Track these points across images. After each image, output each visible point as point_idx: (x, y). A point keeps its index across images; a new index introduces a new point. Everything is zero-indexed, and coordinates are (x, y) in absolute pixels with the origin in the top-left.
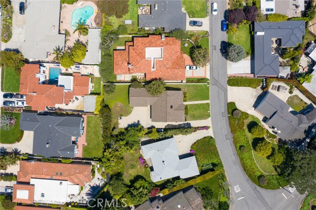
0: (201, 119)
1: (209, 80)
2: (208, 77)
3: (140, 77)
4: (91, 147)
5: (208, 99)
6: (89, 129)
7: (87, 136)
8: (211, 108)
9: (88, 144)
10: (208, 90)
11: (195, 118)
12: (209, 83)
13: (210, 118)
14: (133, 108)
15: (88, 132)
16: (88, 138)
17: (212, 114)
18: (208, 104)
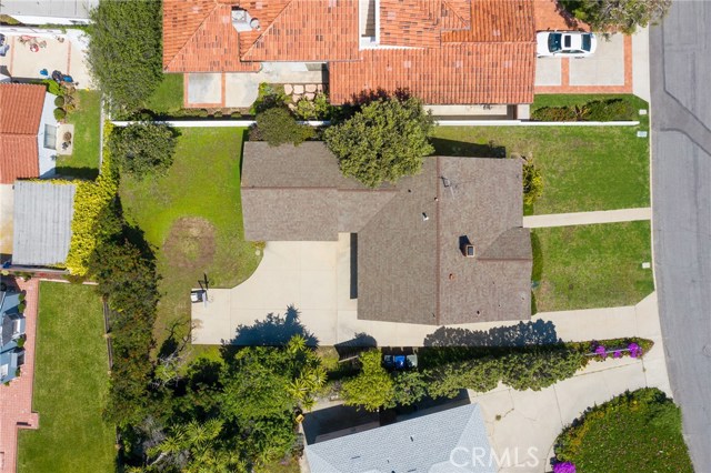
0: (608, 305)
1: (645, 105)
2: (642, 89)
3: (298, 90)
4: (55, 435)
5: (641, 200)
6: (48, 347)
7: (37, 383)
9: (44, 422)
10: (644, 158)
11: (576, 296)
12: (645, 120)
13: (652, 299)
15: (43, 360)
16: (43, 392)
17: (661, 279)
18: (641, 227)
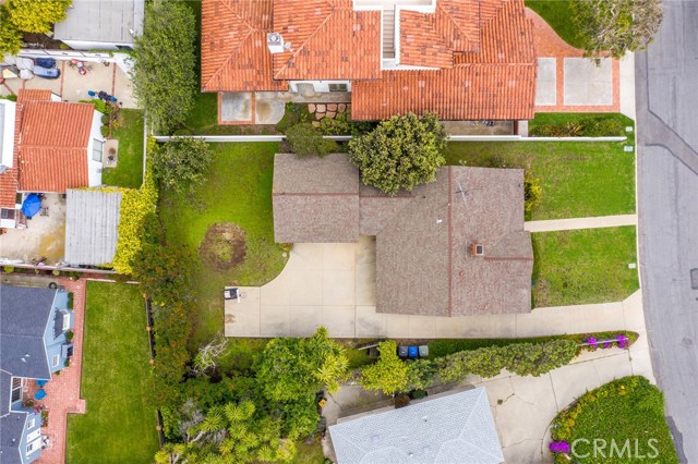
0: (598, 301)
5: (629, 208)
8: (643, 248)
9: (90, 407)
10: (630, 170)
14: (290, 246)
15: (90, 352)
16: (90, 381)
17: (646, 278)
18: (628, 232)
